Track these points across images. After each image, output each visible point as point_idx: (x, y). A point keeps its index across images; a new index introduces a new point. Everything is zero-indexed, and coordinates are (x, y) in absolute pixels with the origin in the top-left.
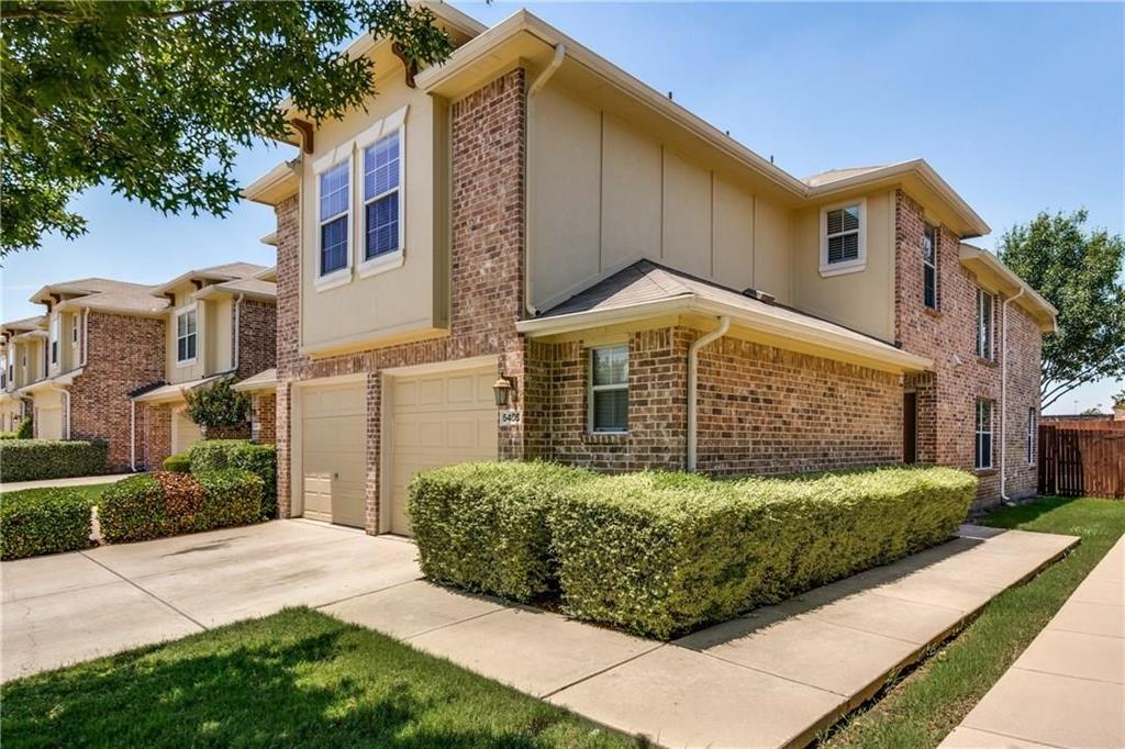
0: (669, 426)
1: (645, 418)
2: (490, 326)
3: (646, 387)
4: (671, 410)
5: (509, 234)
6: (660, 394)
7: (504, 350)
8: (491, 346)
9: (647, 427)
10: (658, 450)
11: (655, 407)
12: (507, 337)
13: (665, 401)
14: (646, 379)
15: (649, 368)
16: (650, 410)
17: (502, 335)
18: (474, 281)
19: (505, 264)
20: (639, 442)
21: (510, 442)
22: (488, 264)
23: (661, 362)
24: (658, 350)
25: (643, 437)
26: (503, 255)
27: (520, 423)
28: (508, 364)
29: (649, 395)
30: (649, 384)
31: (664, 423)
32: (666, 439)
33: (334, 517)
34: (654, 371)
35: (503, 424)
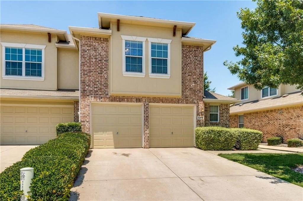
0: (228, 121)
1: (223, 119)
2: (194, 98)
3: (223, 114)
4: (228, 118)
5: (200, 80)
6: (226, 115)
7: (198, 104)
8: (194, 102)
9: (224, 121)
10: (226, 125)
11: (225, 117)
12: (199, 101)
13: (227, 116)
14: (223, 112)
15: (224, 110)
16: (224, 118)
17: (198, 100)
18: (189, 87)
19: (199, 86)
20: (222, 123)
21: (200, 123)
22: (194, 84)
23: (226, 110)
24: (226, 107)
25: (223, 123)
26: (198, 83)
27: (203, 119)
28: (200, 106)
29: (224, 115)
30: (224, 113)
31: (227, 120)
32: (227, 123)
33: (115, 146)
34: (225, 111)
35: (198, 119)
